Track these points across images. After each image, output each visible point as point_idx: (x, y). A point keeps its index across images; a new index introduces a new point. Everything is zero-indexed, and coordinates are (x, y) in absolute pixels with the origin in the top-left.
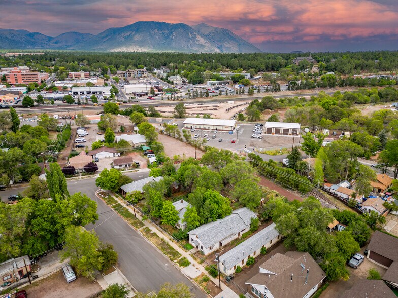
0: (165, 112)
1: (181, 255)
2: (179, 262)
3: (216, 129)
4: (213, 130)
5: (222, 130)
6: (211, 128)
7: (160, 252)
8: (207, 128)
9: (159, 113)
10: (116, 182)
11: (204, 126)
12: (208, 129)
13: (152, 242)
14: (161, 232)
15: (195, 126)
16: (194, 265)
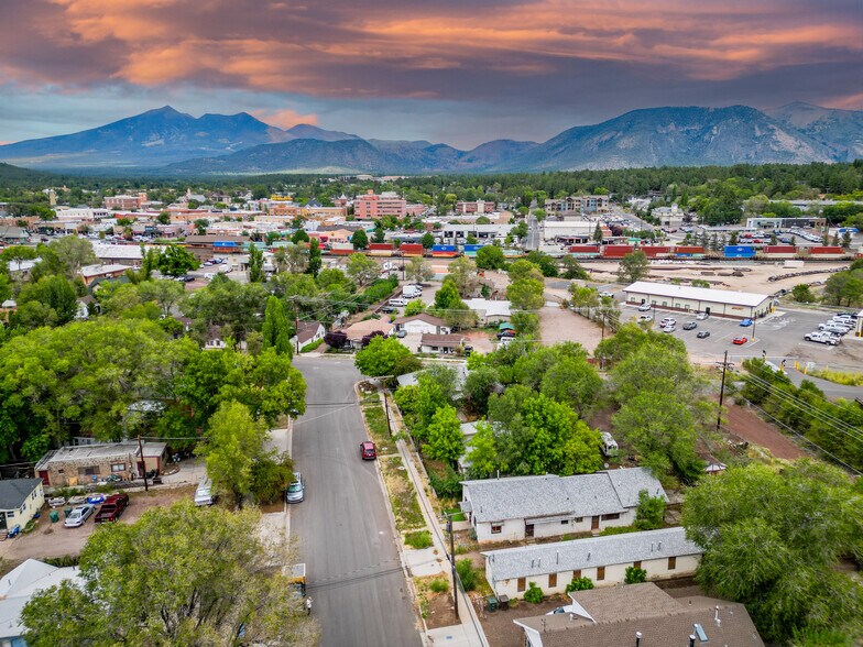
0: (601, 272)
1: (425, 526)
2: (408, 536)
3: (708, 311)
4: (698, 312)
5: (724, 316)
6: (694, 306)
7: (389, 506)
8: (682, 307)
9: (588, 273)
10: (390, 364)
11: (676, 301)
12: (686, 310)
13: (388, 486)
14: (420, 472)
15: (651, 298)
16: (436, 552)
